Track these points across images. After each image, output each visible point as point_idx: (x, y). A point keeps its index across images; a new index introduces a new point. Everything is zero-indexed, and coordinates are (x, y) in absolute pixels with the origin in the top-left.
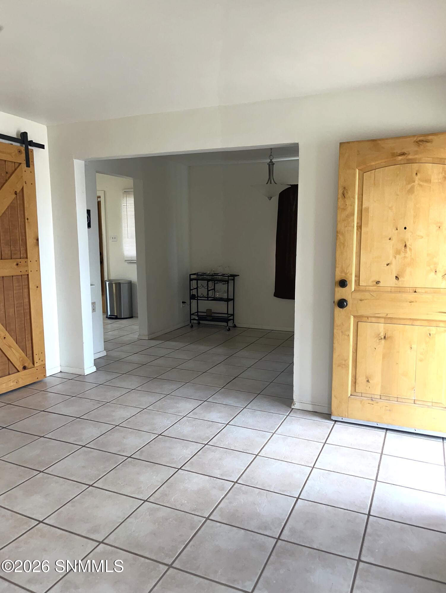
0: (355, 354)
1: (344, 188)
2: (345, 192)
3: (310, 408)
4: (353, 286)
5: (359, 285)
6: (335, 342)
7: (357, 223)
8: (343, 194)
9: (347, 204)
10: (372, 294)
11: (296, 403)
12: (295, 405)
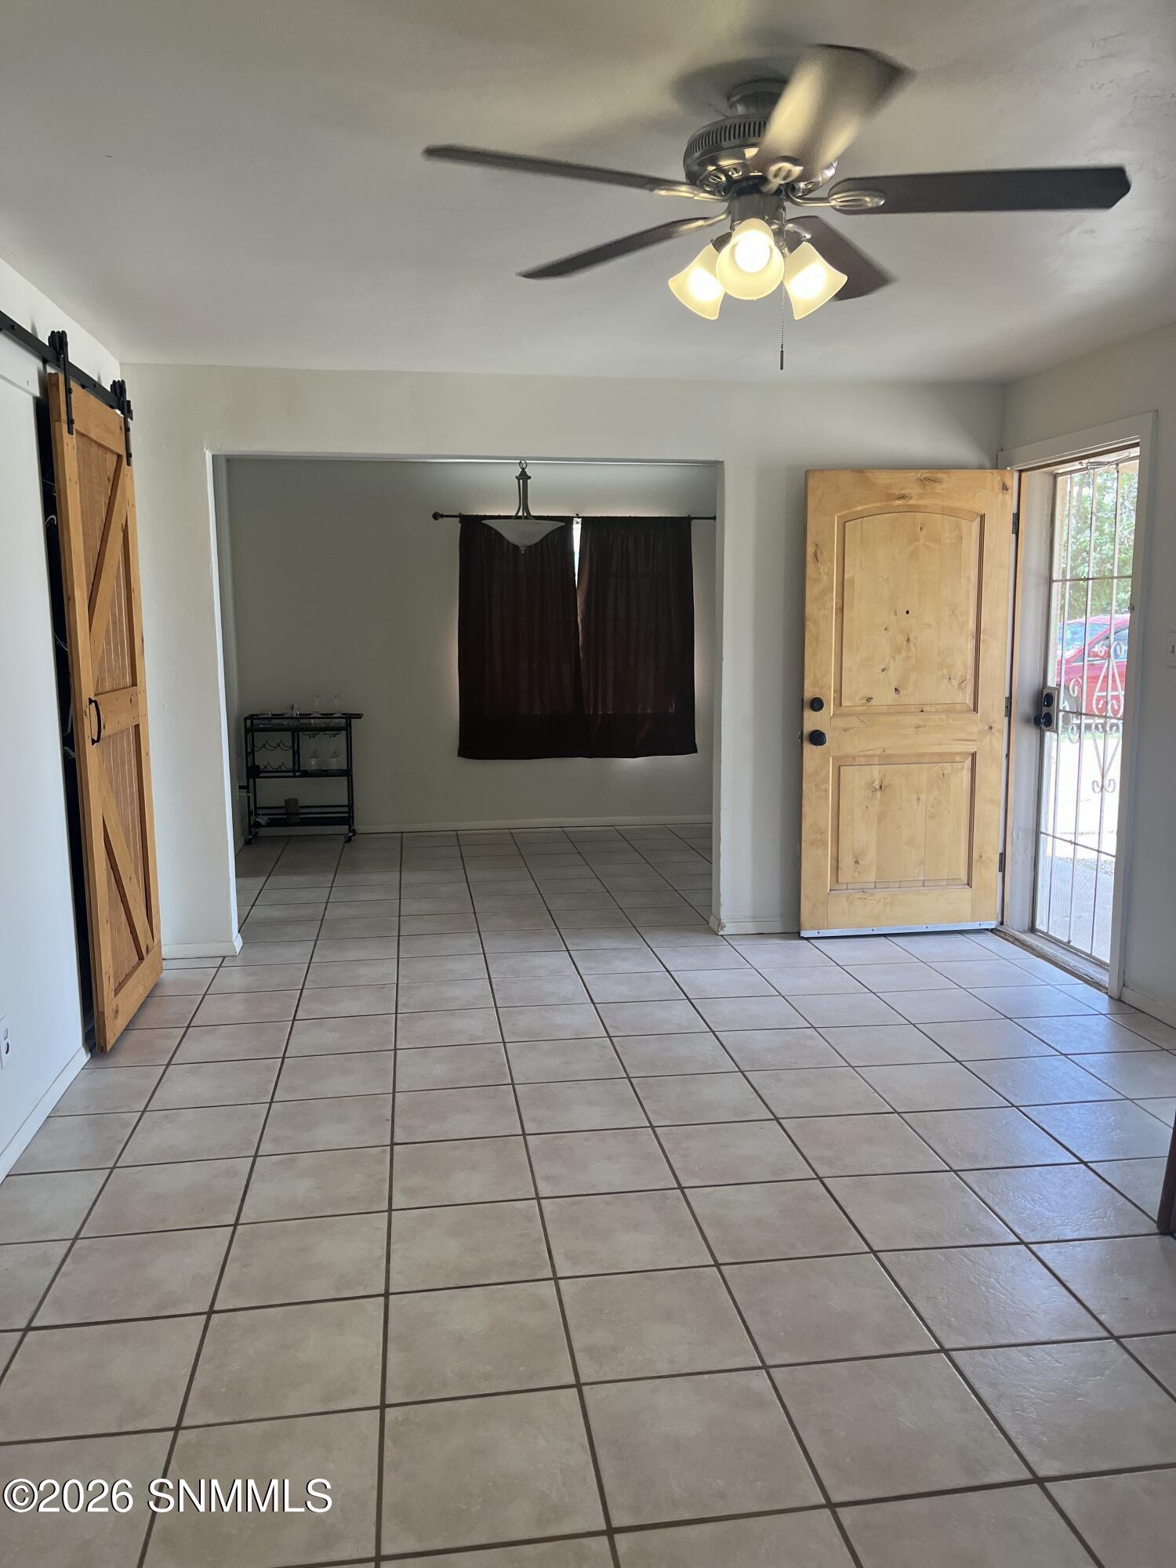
0: (836, 822)
1: (817, 545)
2: (818, 552)
3: (751, 928)
4: (830, 707)
5: (841, 705)
6: (804, 803)
7: (836, 604)
8: (815, 555)
9: (822, 571)
10: (861, 718)
11: (726, 925)
12: (725, 929)
